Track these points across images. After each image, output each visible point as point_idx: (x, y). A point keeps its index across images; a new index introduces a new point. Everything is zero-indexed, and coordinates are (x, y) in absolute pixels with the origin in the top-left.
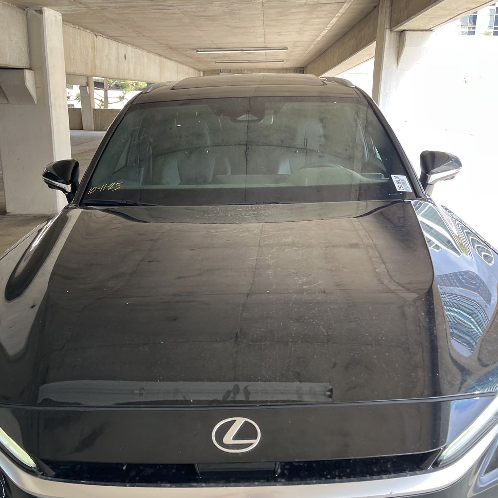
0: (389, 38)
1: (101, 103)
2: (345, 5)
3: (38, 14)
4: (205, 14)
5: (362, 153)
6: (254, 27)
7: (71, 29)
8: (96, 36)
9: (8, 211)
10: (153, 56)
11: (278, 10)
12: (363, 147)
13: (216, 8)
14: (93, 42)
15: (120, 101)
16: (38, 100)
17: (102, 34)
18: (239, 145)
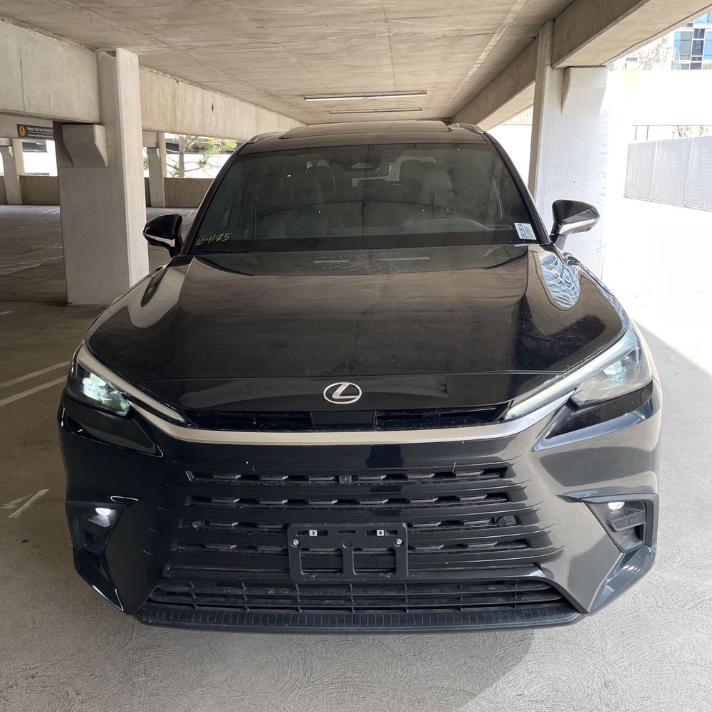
0: (550, 77)
1: (175, 170)
2: (495, 36)
3: (111, 57)
4: (316, 51)
5: (496, 211)
6: (379, 65)
7: (148, 73)
8: (178, 82)
9: (69, 301)
10: (247, 106)
11: (409, 45)
12: (498, 205)
13: (331, 44)
14: (174, 90)
15: (201, 167)
16: (109, 162)
17: (184, 79)
18: (355, 201)
